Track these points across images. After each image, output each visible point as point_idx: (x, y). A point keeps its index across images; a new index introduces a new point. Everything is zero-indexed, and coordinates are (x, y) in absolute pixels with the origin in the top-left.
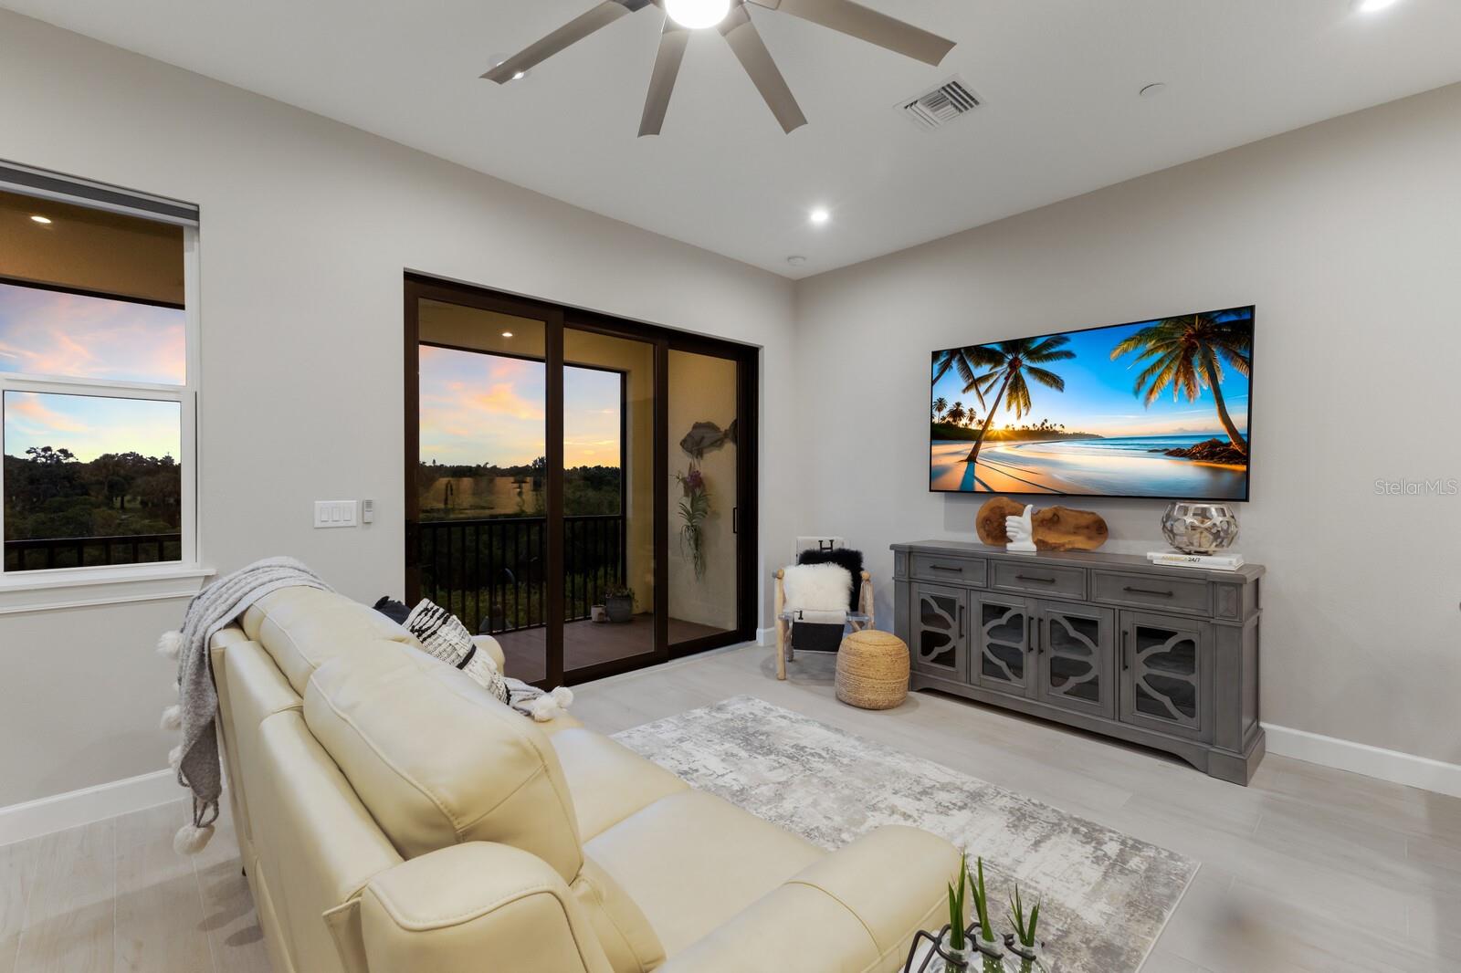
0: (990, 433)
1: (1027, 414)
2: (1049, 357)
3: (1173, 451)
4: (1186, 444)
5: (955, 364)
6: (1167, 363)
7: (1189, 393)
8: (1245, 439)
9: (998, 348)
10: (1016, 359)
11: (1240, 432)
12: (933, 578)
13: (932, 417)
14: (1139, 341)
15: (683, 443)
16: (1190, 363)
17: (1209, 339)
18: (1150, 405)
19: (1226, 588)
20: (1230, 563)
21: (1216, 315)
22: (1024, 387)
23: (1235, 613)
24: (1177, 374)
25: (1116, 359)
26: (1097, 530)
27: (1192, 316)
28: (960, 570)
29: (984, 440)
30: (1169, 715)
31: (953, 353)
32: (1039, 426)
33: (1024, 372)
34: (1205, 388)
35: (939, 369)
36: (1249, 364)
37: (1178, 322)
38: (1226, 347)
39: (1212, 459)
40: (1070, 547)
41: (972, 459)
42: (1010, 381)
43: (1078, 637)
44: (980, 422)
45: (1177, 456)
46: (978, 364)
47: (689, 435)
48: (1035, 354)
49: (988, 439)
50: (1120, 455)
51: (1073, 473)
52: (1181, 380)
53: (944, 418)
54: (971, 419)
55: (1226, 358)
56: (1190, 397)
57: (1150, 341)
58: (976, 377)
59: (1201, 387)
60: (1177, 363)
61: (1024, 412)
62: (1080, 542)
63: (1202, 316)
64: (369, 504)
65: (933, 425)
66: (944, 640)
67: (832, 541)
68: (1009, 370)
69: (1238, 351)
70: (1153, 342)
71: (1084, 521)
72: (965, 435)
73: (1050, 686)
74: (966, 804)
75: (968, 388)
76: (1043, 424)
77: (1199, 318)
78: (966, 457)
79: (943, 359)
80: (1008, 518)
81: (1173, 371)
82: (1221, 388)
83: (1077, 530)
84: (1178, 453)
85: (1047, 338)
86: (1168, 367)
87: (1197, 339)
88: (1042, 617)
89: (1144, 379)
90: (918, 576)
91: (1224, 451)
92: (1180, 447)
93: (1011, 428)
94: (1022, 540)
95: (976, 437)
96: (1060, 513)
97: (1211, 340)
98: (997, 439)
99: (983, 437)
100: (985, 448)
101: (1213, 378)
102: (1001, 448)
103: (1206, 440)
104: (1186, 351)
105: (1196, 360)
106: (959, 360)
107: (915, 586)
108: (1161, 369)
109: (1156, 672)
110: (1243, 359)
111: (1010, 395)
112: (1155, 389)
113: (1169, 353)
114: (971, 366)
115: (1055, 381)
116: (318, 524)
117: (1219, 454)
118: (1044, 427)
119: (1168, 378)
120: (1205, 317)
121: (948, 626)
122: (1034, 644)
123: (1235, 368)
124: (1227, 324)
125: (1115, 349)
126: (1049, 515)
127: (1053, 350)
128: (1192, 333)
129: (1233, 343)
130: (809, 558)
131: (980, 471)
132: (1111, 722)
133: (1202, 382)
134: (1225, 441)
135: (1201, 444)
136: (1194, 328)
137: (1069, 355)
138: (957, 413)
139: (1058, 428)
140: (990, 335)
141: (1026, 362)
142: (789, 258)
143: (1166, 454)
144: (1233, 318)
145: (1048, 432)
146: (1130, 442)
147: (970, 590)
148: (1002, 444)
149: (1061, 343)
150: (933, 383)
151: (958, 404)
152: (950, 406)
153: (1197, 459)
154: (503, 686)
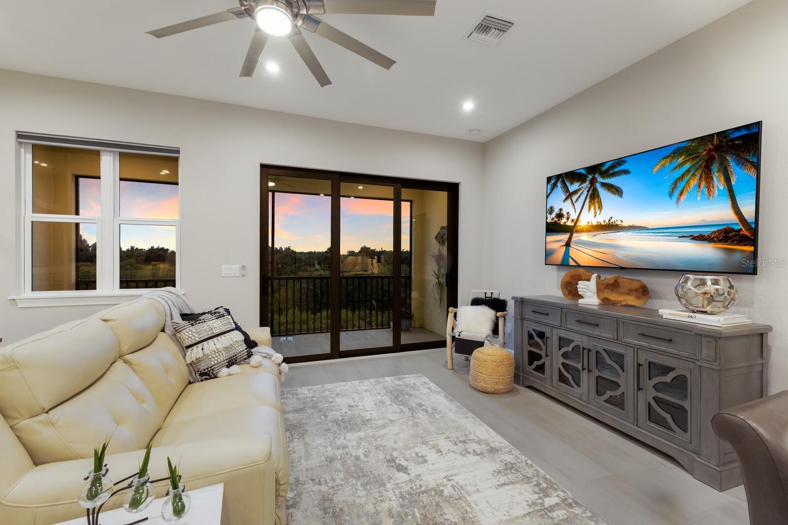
0: (578, 228)
1: (600, 214)
2: (614, 175)
3: (697, 236)
4: (706, 231)
5: (559, 184)
6: (693, 172)
7: (709, 193)
8: (753, 226)
9: (583, 172)
10: (594, 178)
11: (749, 221)
12: (533, 318)
13: (547, 219)
14: (673, 158)
15: (436, 237)
16: (710, 170)
17: (725, 151)
18: (680, 204)
19: (708, 339)
20: (719, 321)
21: (730, 132)
22: (598, 196)
23: (714, 359)
24: (700, 179)
25: (658, 171)
26: (643, 292)
27: (713, 135)
28: (547, 314)
29: (575, 232)
30: (669, 428)
31: (559, 177)
32: (607, 221)
33: (598, 186)
34: (721, 188)
35: (551, 188)
36: (757, 167)
37: (701, 141)
38: (737, 155)
39: (726, 242)
40: (624, 303)
41: (568, 244)
42: (590, 192)
43: (612, 364)
44: (573, 221)
45: (699, 240)
46: (572, 183)
47: (439, 233)
48: (606, 174)
49: (577, 232)
50: (659, 240)
51: (629, 253)
52: (703, 184)
53: (553, 219)
54: (568, 219)
55: (738, 164)
56: (710, 195)
57: (681, 157)
58: (571, 192)
59: (718, 187)
60: (700, 171)
61: (598, 212)
62: (631, 300)
63: (718, 134)
64: (244, 267)
65: (547, 223)
66: (538, 357)
67: (492, 293)
68: (589, 185)
69: (748, 158)
70: (683, 157)
71: (634, 286)
72: (564, 229)
73: (596, 395)
74: (482, 453)
75: (566, 199)
76: (610, 220)
77: (717, 136)
78: (564, 244)
79: (553, 182)
80: (580, 282)
81: (697, 177)
82: (734, 188)
83: (629, 292)
84: (700, 238)
85: (613, 162)
86: (694, 175)
87: (715, 152)
88: (590, 348)
89: (676, 185)
90: (527, 317)
91: (736, 235)
92: (701, 233)
93: (590, 224)
94: (589, 297)
95: (569, 230)
96: (619, 280)
97: (726, 152)
98: (582, 231)
99: (574, 230)
100: (576, 237)
101: (728, 180)
102: (584, 237)
103: (722, 228)
104: (707, 161)
105: (715, 168)
106: (562, 181)
107: (525, 322)
108: (689, 176)
109: (660, 395)
110: (752, 163)
111: (590, 202)
112: (684, 192)
113: (694, 164)
114: (568, 184)
115: (617, 191)
116: (223, 275)
117: (731, 238)
118: (610, 222)
119: (694, 183)
120: (721, 134)
121: (541, 349)
122: (586, 366)
123: (745, 171)
124: (738, 138)
125: (656, 165)
126: (612, 281)
127: (616, 170)
128: (712, 148)
129: (743, 152)
130: (476, 302)
131: (573, 252)
132: (632, 426)
133: (719, 183)
134: (736, 228)
135: (718, 231)
136: (713, 144)
137: (626, 172)
138: (560, 216)
139: (619, 223)
140: (578, 164)
141: (600, 180)
142: (470, 131)
143: (691, 239)
144: (744, 132)
145: (613, 225)
146: (666, 231)
147: (553, 327)
148: (584, 234)
149: (621, 165)
150: (547, 197)
151: (561, 210)
152: (556, 211)
153: (715, 242)
154: (243, 349)
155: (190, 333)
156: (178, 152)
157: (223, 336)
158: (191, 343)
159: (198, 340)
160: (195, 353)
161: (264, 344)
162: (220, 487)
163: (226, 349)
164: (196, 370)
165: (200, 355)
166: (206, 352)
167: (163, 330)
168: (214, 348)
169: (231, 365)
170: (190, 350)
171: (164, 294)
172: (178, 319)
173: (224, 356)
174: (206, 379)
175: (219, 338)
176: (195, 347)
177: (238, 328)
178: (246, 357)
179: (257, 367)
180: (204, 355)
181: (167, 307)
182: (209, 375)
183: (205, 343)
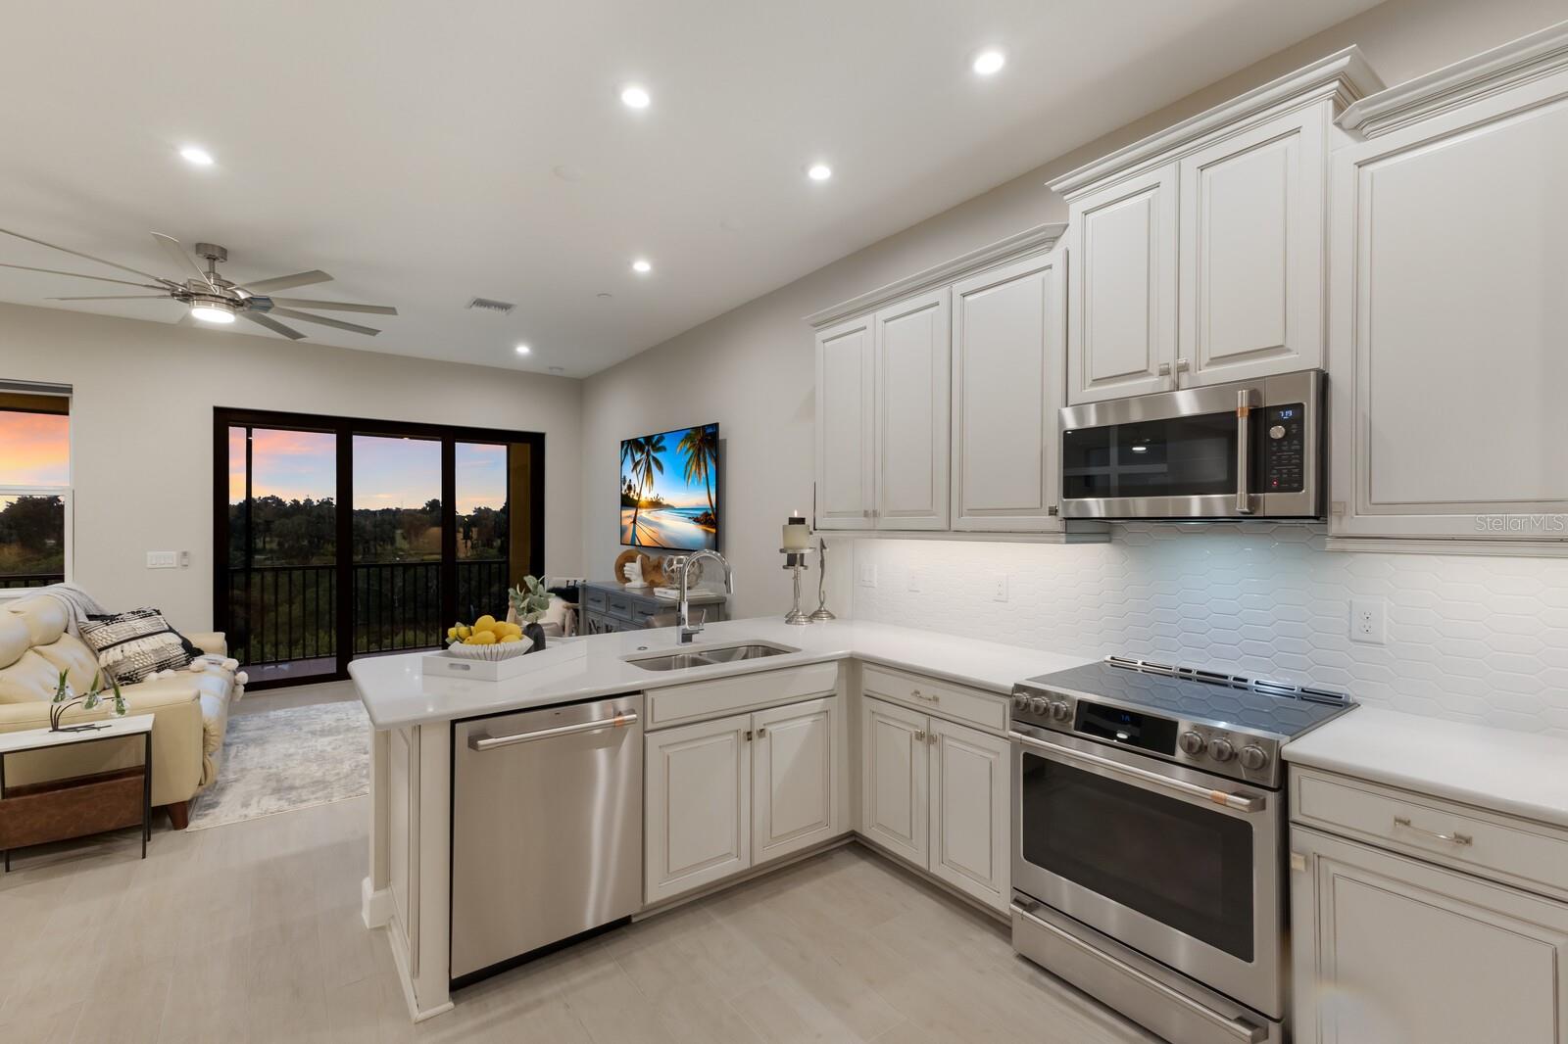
0: (641, 502)
2: (660, 449)
3: (695, 518)
5: (629, 451)
6: (694, 458)
7: (699, 479)
8: (716, 511)
9: (642, 441)
10: (649, 450)
11: (714, 506)
13: (621, 490)
14: (684, 442)
16: (700, 459)
21: (706, 427)
22: (651, 470)
27: (699, 428)
29: (639, 507)
31: (629, 442)
33: (651, 460)
35: (624, 453)
38: (711, 450)
41: (635, 521)
42: (646, 465)
44: (637, 494)
46: (636, 452)
48: (655, 447)
52: (697, 470)
53: (625, 491)
54: (634, 492)
55: (711, 456)
56: (699, 482)
57: (688, 443)
58: (636, 461)
59: (702, 476)
61: (651, 487)
63: (702, 428)
64: (185, 554)
65: (622, 495)
68: (647, 457)
72: (632, 503)
75: (633, 469)
76: (657, 497)
78: (632, 520)
79: (625, 447)
80: (627, 564)
81: (695, 464)
82: (708, 477)
84: (697, 520)
85: (659, 435)
87: (702, 443)
89: (687, 468)
91: (709, 519)
93: (647, 500)
94: (633, 580)
95: (635, 505)
96: (661, 562)
97: (706, 445)
98: (643, 507)
99: (638, 505)
100: (639, 513)
101: (706, 469)
102: (645, 513)
103: (704, 511)
104: (699, 451)
105: (702, 457)
106: (630, 448)
108: (692, 462)
111: (647, 475)
112: (690, 476)
113: (694, 451)
115: (660, 467)
116: (149, 566)
118: (657, 499)
119: (693, 468)
124: (712, 434)
125: (679, 446)
126: (657, 562)
127: (661, 444)
128: (700, 439)
129: (713, 447)
131: (637, 530)
133: (703, 473)
134: (709, 512)
135: (703, 514)
136: (701, 436)
137: (666, 448)
138: (630, 487)
139: (661, 500)
140: (641, 432)
141: (652, 452)
142: (550, 368)
144: (711, 430)
145: (658, 502)
148: (645, 510)
149: (664, 440)
150: (622, 464)
151: (630, 481)
152: (627, 482)
153: (702, 524)
154: (180, 653)
155: (102, 634)
156: (70, 390)
157: (150, 638)
158: (106, 644)
159: (115, 641)
160: (113, 655)
161: (214, 652)
162: (152, 716)
163: (155, 651)
164: (113, 675)
165: (120, 657)
166: (127, 654)
167: (66, 631)
168: (138, 649)
169: (163, 669)
170: (104, 652)
171: (61, 590)
172: (83, 618)
173: (153, 659)
174: (127, 684)
175: (144, 639)
176: (111, 649)
177: (171, 630)
178: (184, 662)
179: (199, 672)
180: (125, 657)
181: (69, 605)
182: (131, 680)
183: (125, 645)
